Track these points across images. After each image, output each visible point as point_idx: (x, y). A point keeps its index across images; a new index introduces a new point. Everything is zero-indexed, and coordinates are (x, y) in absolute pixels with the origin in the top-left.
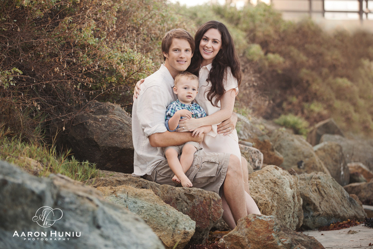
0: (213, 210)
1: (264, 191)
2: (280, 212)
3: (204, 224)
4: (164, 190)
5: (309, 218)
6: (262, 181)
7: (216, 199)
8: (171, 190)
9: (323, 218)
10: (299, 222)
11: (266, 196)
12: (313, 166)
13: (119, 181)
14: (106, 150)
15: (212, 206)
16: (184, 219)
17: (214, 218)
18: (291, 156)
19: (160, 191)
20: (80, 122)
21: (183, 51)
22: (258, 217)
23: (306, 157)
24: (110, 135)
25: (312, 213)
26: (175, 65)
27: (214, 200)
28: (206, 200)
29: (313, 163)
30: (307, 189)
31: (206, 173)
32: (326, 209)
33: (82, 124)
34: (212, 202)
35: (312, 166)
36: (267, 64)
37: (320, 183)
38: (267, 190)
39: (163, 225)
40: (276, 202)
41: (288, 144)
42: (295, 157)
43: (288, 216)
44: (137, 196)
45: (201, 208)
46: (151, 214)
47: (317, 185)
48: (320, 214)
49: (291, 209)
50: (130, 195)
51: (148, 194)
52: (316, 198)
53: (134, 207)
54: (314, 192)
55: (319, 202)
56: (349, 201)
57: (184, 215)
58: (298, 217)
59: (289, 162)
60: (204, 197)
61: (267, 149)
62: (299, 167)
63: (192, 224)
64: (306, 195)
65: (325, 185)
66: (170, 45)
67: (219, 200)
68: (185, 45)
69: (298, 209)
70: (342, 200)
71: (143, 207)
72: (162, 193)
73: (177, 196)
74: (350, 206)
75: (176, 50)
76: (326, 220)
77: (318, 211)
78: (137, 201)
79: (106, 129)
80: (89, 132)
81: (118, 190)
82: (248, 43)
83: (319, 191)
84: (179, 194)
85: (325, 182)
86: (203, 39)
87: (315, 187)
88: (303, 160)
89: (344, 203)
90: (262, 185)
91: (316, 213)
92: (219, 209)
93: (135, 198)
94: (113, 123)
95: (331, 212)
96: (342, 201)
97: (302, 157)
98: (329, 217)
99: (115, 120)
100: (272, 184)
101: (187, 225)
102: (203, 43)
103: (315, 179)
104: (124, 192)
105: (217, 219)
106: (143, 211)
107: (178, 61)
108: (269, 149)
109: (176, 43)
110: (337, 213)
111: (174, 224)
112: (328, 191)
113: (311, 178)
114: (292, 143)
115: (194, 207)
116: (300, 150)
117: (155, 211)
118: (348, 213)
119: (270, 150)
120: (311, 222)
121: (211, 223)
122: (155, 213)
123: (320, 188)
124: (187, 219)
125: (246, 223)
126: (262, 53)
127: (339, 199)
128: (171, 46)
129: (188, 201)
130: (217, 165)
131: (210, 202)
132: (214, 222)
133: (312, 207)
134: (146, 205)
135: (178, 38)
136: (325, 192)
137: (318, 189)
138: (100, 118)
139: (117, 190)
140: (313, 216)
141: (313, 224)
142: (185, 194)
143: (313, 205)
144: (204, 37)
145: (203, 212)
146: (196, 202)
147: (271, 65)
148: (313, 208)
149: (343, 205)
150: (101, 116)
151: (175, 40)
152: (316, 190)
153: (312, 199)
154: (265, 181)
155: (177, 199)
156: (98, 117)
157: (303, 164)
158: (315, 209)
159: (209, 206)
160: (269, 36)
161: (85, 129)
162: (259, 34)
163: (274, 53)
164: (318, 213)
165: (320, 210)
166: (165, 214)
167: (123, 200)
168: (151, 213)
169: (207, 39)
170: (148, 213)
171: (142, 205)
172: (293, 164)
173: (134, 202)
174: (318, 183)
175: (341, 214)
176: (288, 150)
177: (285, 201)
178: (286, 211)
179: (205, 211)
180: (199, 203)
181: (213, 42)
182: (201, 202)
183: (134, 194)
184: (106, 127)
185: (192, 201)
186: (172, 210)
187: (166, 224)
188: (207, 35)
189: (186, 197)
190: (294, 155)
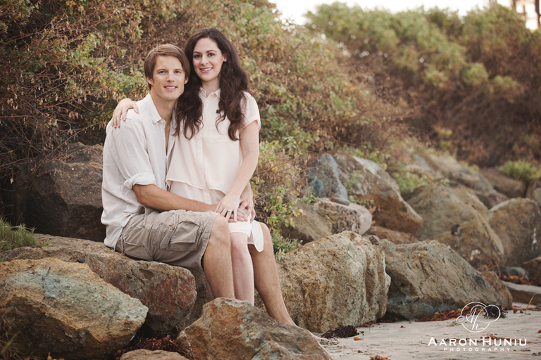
0: (179, 291)
1: (317, 266)
2: (339, 295)
3: (167, 311)
4: (110, 264)
5: (404, 304)
6: (316, 253)
7: (186, 277)
8: (121, 264)
9: (425, 304)
10: (380, 309)
11: (318, 273)
12: (474, 232)
13: (48, 252)
14: (75, 209)
15: (179, 286)
16: (131, 304)
17: (181, 303)
18: (444, 217)
19: (104, 266)
20: (46, 172)
21: (171, 72)
22: (226, 302)
23: (464, 219)
24: (83, 189)
25: (408, 297)
26: (161, 92)
27: (182, 279)
28: (170, 278)
29: (474, 228)
30: (403, 264)
31: (183, 238)
32: (429, 292)
33: (48, 174)
34: (180, 282)
35: (471, 232)
36: (492, 90)
37: (424, 255)
38: (321, 265)
39: (95, 311)
40: (333, 281)
41: (442, 201)
42: (449, 220)
43: (352, 301)
44: (62, 272)
45: (163, 290)
46: (78, 297)
47: (420, 258)
48: (419, 299)
49: (357, 291)
50: (51, 271)
51: (79, 269)
52: (415, 276)
53: (55, 287)
54: (414, 268)
55: (420, 281)
56: (474, 281)
57: (132, 298)
58: (378, 302)
59: (441, 226)
60: (168, 275)
61: (395, 208)
62: (453, 233)
63: (141, 310)
64: (399, 272)
65: (433, 259)
66: (154, 65)
67: (190, 279)
68: (174, 64)
69: (378, 291)
70: (463, 279)
71: (68, 287)
72: (106, 268)
73: (128, 272)
74: (475, 288)
75: (162, 72)
76: (431, 307)
77: (415, 294)
78: (60, 278)
79: (79, 182)
80: (55, 186)
81: (38, 264)
82: (467, 61)
83: (423, 267)
84: (132, 270)
85: (435, 254)
86: (195, 57)
87: (417, 262)
88: (460, 224)
89: (466, 283)
90: (316, 257)
91: (413, 298)
92: (189, 291)
93: (58, 274)
94: (91, 173)
95: (439, 297)
96: (461, 281)
97: (458, 219)
98: (435, 303)
99: (95, 169)
100: (331, 257)
101: (134, 312)
102: (196, 62)
103: (420, 250)
104: (44, 267)
105: (186, 304)
106: (68, 292)
107: (165, 87)
108: (397, 209)
109: (161, 62)
110: (448, 298)
111: (113, 310)
112: (438, 267)
113: (415, 249)
114: (447, 200)
115: (152, 288)
116: (456, 210)
117: (86, 292)
118: (468, 297)
119: (400, 209)
120: (407, 310)
121: (177, 309)
122: (85, 295)
123: (425, 262)
124: (135, 304)
125: (211, 310)
126: (485, 75)
127: (457, 278)
128: (156, 67)
129: (145, 280)
130: (197, 228)
131: (177, 281)
132: (181, 308)
133: (408, 289)
134: (73, 285)
135: (164, 55)
136: (431, 268)
137: (421, 264)
138: (73, 167)
139: (36, 264)
140: (409, 302)
141: (409, 313)
142: (141, 270)
143: (409, 286)
144: (195, 54)
145: (166, 295)
146: (156, 281)
147: (498, 90)
148: (409, 291)
149: (462, 287)
150: (75, 164)
151: (161, 59)
152: (417, 266)
153: (408, 277)
154: (321, 253)
155: (129, 277)
156: (70, 165)
157: (459, 229)
158: (413, 292)
159: (175, 286)
160: (500, 51)
161: (52, 182)
162: (486, 48)
163: (504, 75)
164: (416, 297)
165: (419, 292)
166: (100, 297)
167: (41, 277)
168: (80, 296)
169: (199, 55)
170: (74, 295)
171: (67, 285)
172: (446, 229)
173: (56, 281)
174: (422, 256)
175: (457, 300)
176: (441, 209)
177: (347, 280)
178: (348, 294)
179: (168, 294)
180: (159, 282)
181: (208, 56)
182: (163, 282)
183: (58, 270)
184: (79, 178)
185: (150, 279)
186: (114, 293)
187: (100, 310)
188: (198, 49)
189: (141, 275)
190: (449, 216)
